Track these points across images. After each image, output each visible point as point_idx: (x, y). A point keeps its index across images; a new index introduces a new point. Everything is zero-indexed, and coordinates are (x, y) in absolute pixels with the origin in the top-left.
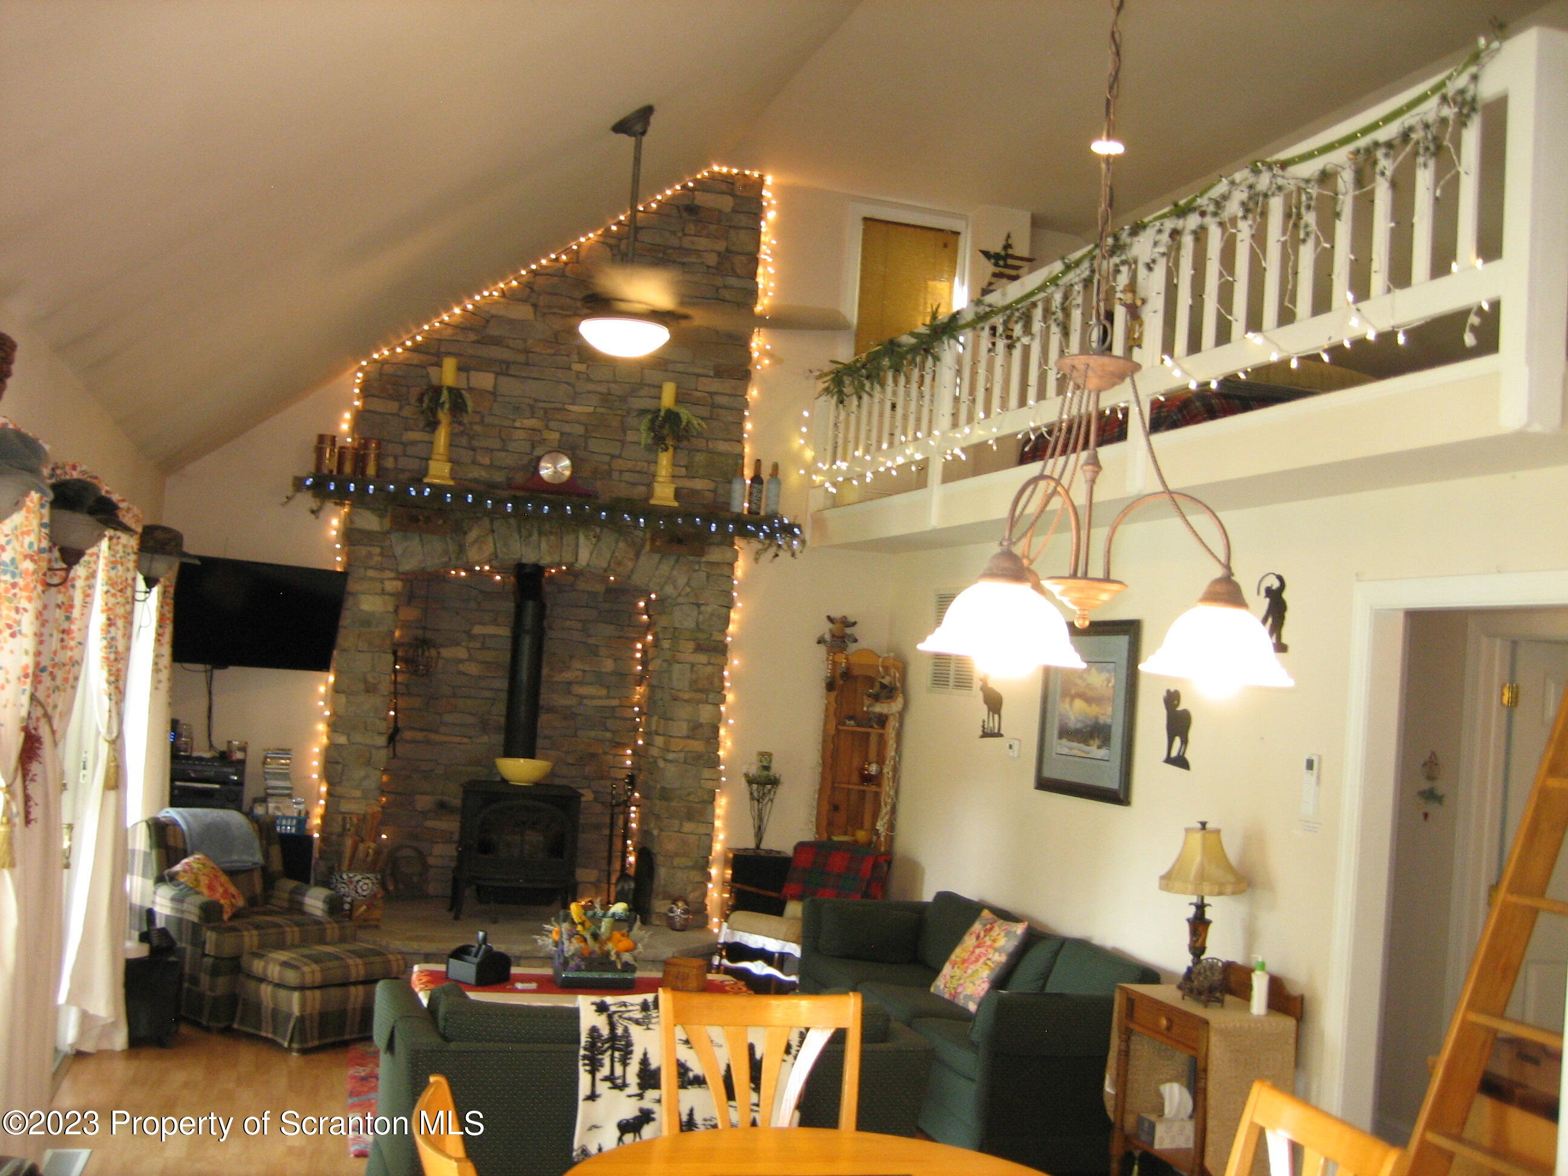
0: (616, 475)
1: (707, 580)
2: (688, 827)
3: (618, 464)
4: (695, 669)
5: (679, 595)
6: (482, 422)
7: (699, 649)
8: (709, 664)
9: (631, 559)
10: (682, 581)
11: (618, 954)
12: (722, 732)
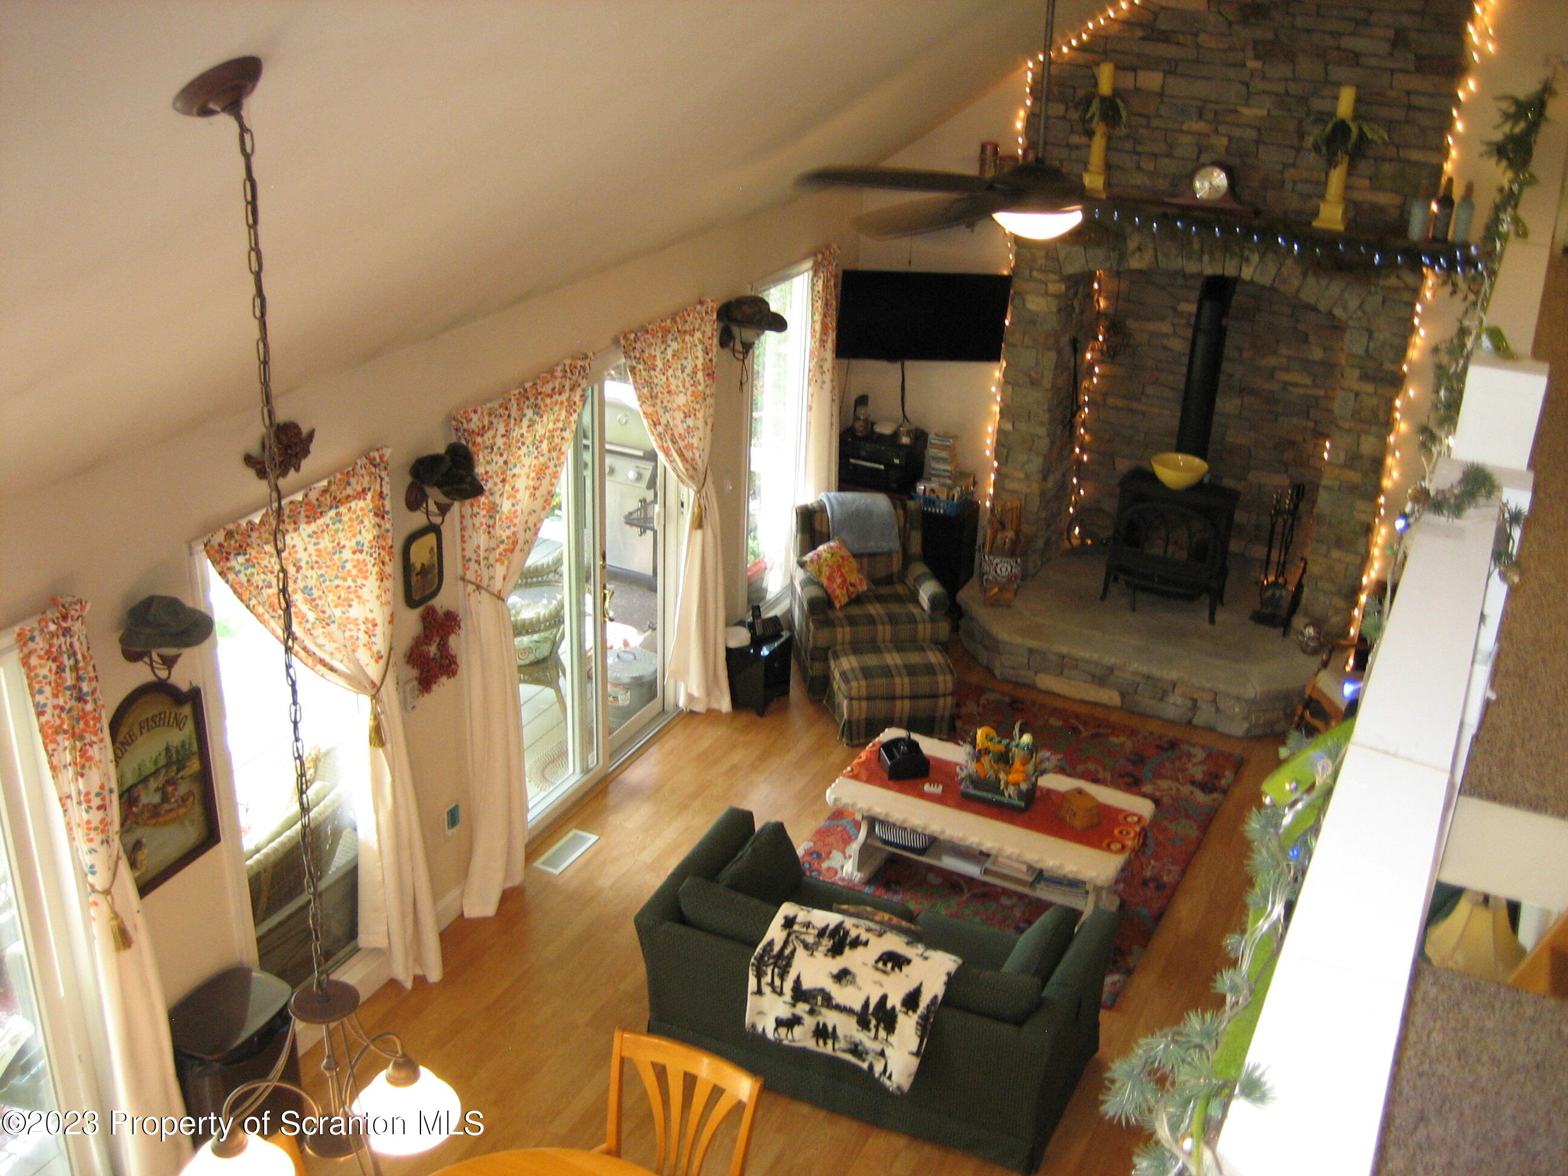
0: (1289, 185)
1: (1383, 307)
2: (1336, 554)
3: (1290, 174)
4: (1360, 398)
5: (1351, 318)
6: (1148, 126)
7: (1365, 377)
8: (1376, 394)
9: (1297, 279)
10: (1353, 303)
11: (1007, 784)
12: (1390, 461)
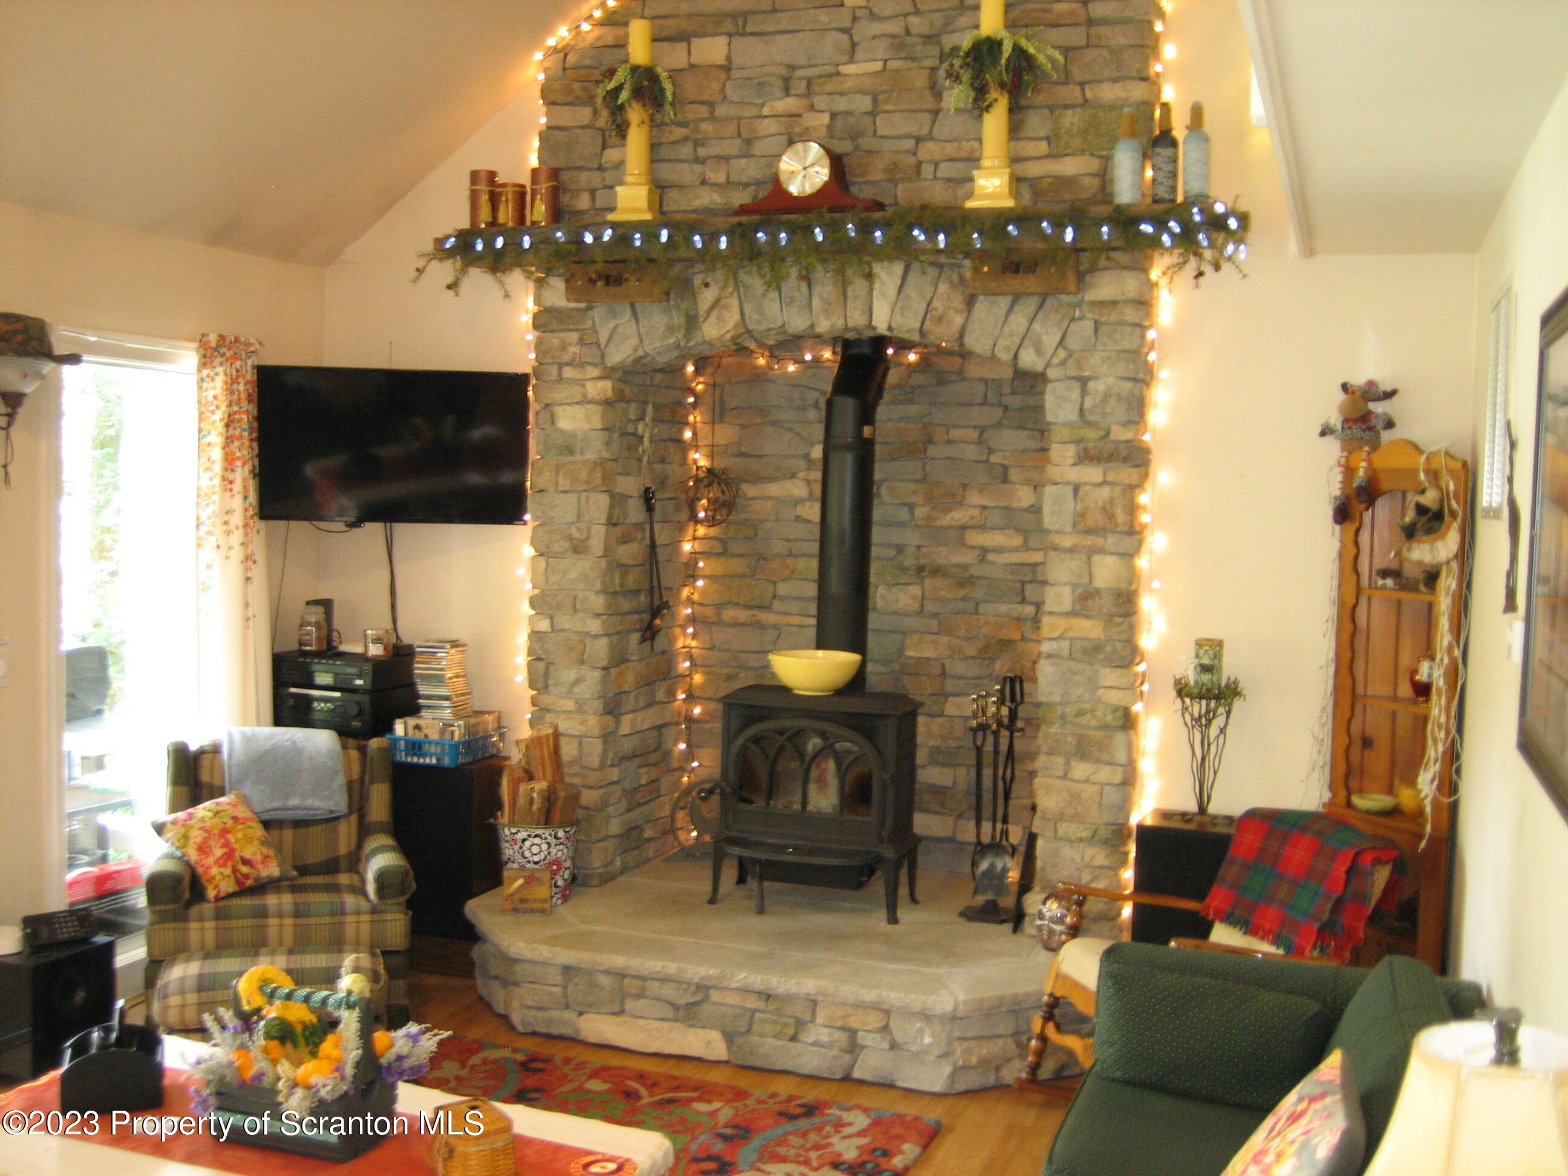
0: (927, 171)
1: (1096, 337)
2: (1080, 770)
3: (928, 150)
4: (1081, 493)
5: (1048, 365)
6: (712, 118)
7: (1086, 457)
8: (1105, 483)
9: (957, 311)
10: (1051, 339)
11: (291, 1087)
